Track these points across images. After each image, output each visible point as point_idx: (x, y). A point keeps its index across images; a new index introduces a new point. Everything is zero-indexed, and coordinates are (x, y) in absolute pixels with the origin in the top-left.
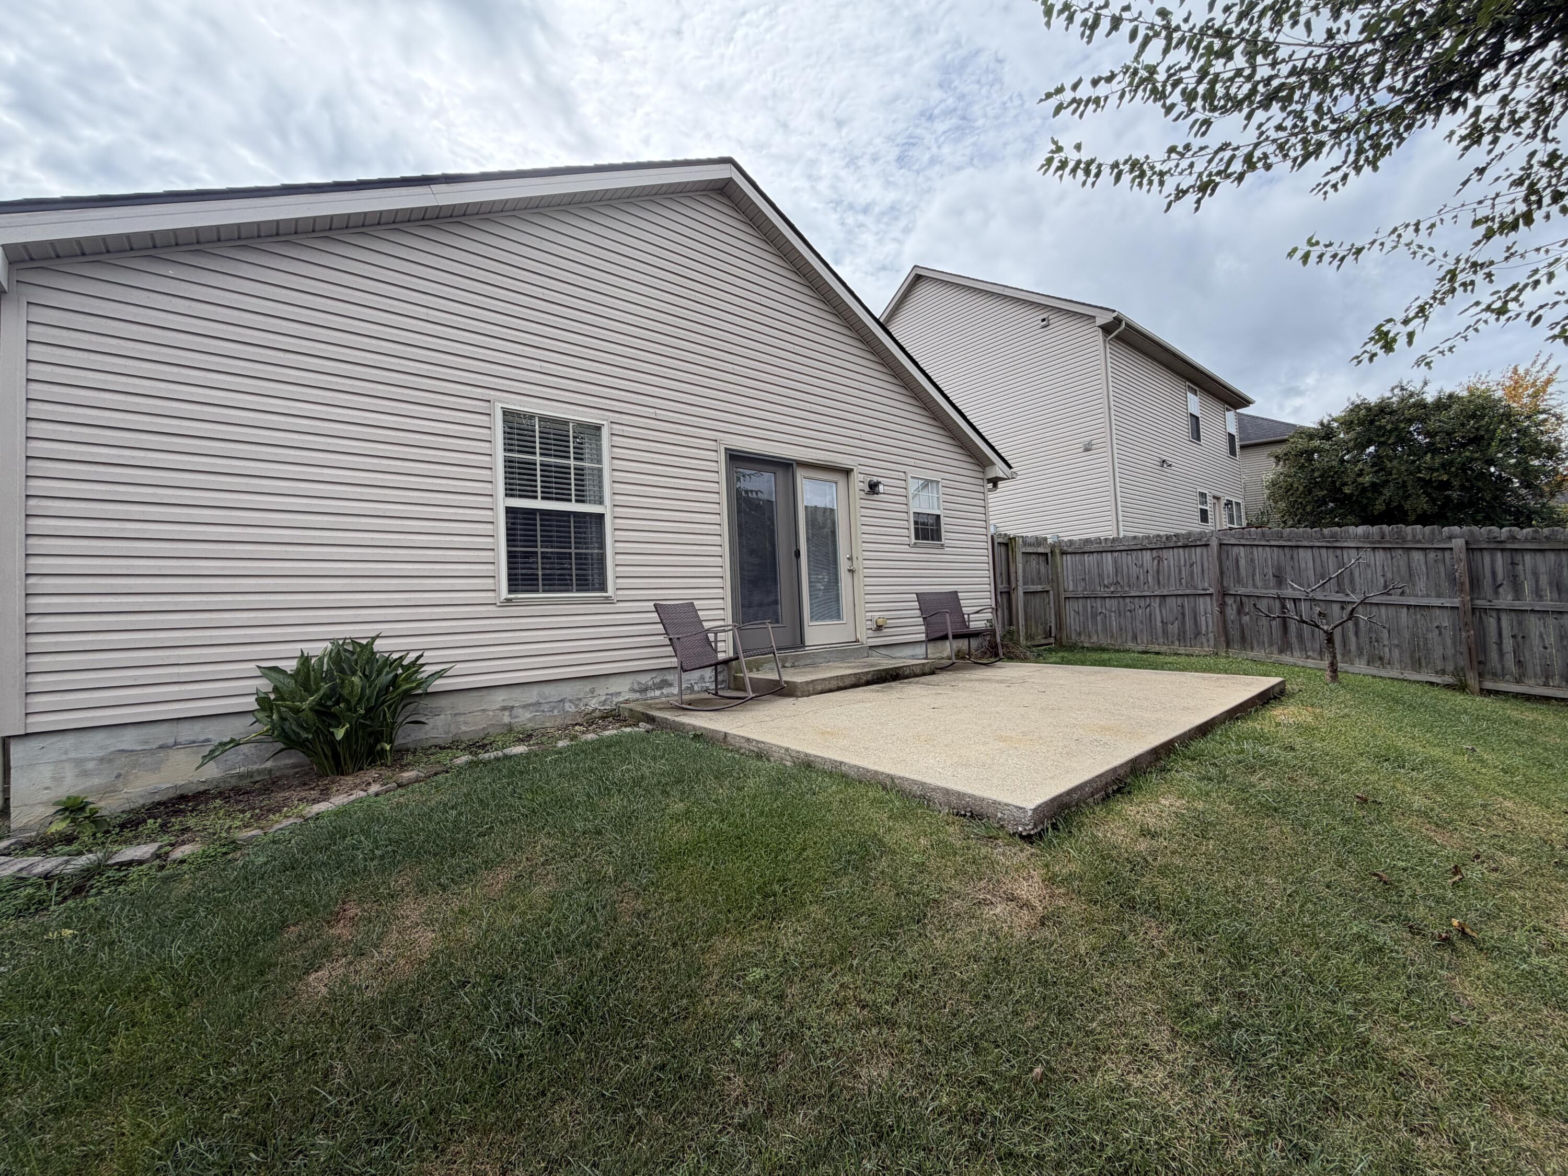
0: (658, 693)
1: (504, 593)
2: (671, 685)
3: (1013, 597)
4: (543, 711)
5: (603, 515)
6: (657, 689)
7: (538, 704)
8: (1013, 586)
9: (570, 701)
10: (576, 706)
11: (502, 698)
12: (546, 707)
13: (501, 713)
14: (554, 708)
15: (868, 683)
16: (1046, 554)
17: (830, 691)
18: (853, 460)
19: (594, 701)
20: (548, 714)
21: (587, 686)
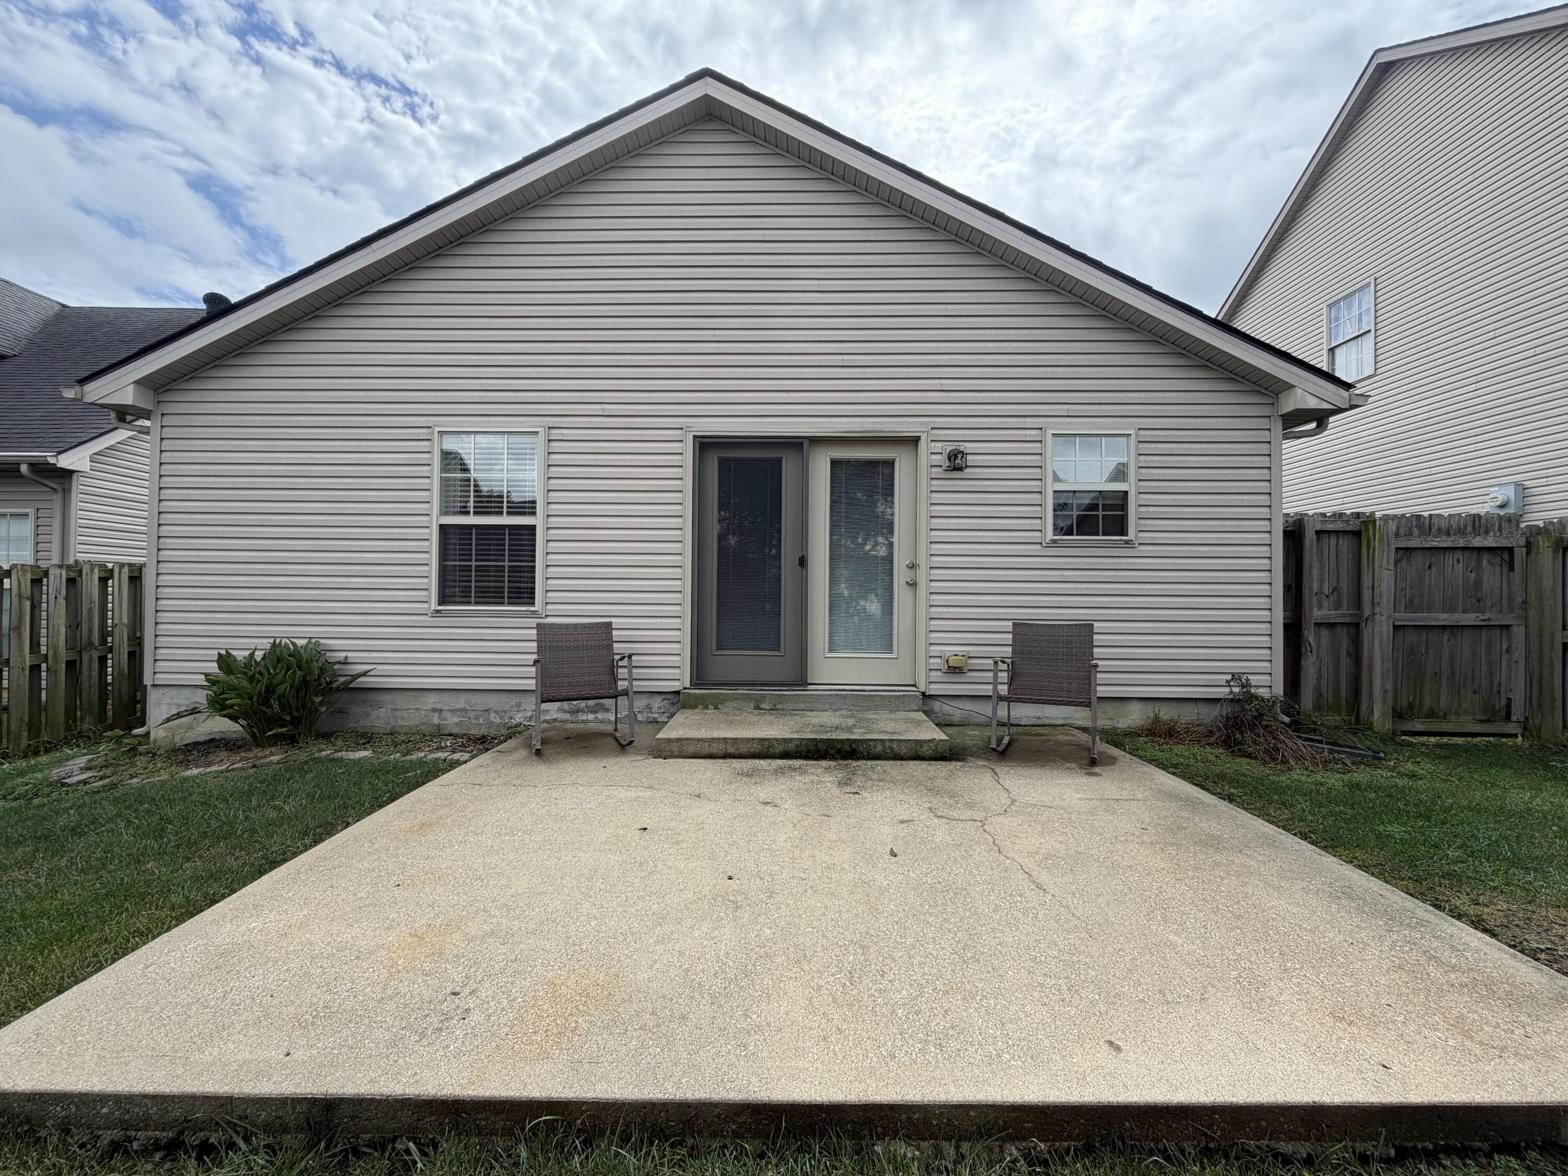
0: (591, 717)
1: (434, 605)
2: (607, 710)
3: (1366, 634)
4: (469, 718)
5: (535, 526)
6: (591, 712)
7: (464, 710)
8: (1367, 612)
9: (496, 712)
10: (501, 717)
11: (433, 700)
12: (472, 715)
13: (431, 714)
14: (480, 716)
15: (786, 755)
16: (1510, 550)
17: (710, 756)
18: (921, 424)
19: (520, 715)
20: (473, 721)
21: (514, 700)
